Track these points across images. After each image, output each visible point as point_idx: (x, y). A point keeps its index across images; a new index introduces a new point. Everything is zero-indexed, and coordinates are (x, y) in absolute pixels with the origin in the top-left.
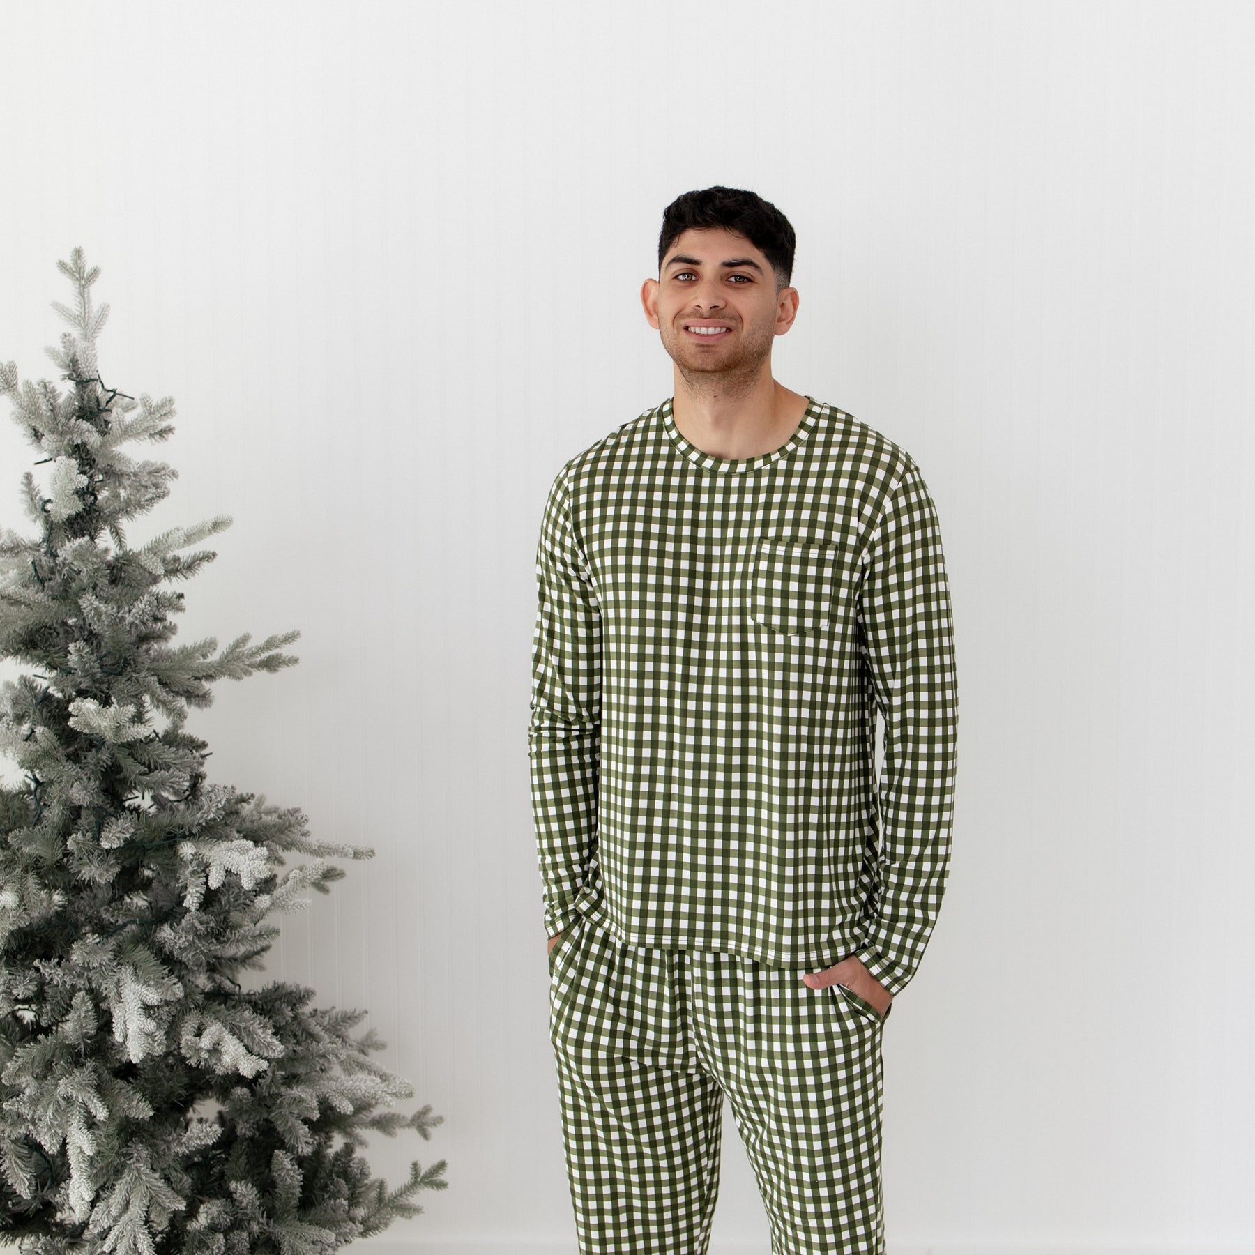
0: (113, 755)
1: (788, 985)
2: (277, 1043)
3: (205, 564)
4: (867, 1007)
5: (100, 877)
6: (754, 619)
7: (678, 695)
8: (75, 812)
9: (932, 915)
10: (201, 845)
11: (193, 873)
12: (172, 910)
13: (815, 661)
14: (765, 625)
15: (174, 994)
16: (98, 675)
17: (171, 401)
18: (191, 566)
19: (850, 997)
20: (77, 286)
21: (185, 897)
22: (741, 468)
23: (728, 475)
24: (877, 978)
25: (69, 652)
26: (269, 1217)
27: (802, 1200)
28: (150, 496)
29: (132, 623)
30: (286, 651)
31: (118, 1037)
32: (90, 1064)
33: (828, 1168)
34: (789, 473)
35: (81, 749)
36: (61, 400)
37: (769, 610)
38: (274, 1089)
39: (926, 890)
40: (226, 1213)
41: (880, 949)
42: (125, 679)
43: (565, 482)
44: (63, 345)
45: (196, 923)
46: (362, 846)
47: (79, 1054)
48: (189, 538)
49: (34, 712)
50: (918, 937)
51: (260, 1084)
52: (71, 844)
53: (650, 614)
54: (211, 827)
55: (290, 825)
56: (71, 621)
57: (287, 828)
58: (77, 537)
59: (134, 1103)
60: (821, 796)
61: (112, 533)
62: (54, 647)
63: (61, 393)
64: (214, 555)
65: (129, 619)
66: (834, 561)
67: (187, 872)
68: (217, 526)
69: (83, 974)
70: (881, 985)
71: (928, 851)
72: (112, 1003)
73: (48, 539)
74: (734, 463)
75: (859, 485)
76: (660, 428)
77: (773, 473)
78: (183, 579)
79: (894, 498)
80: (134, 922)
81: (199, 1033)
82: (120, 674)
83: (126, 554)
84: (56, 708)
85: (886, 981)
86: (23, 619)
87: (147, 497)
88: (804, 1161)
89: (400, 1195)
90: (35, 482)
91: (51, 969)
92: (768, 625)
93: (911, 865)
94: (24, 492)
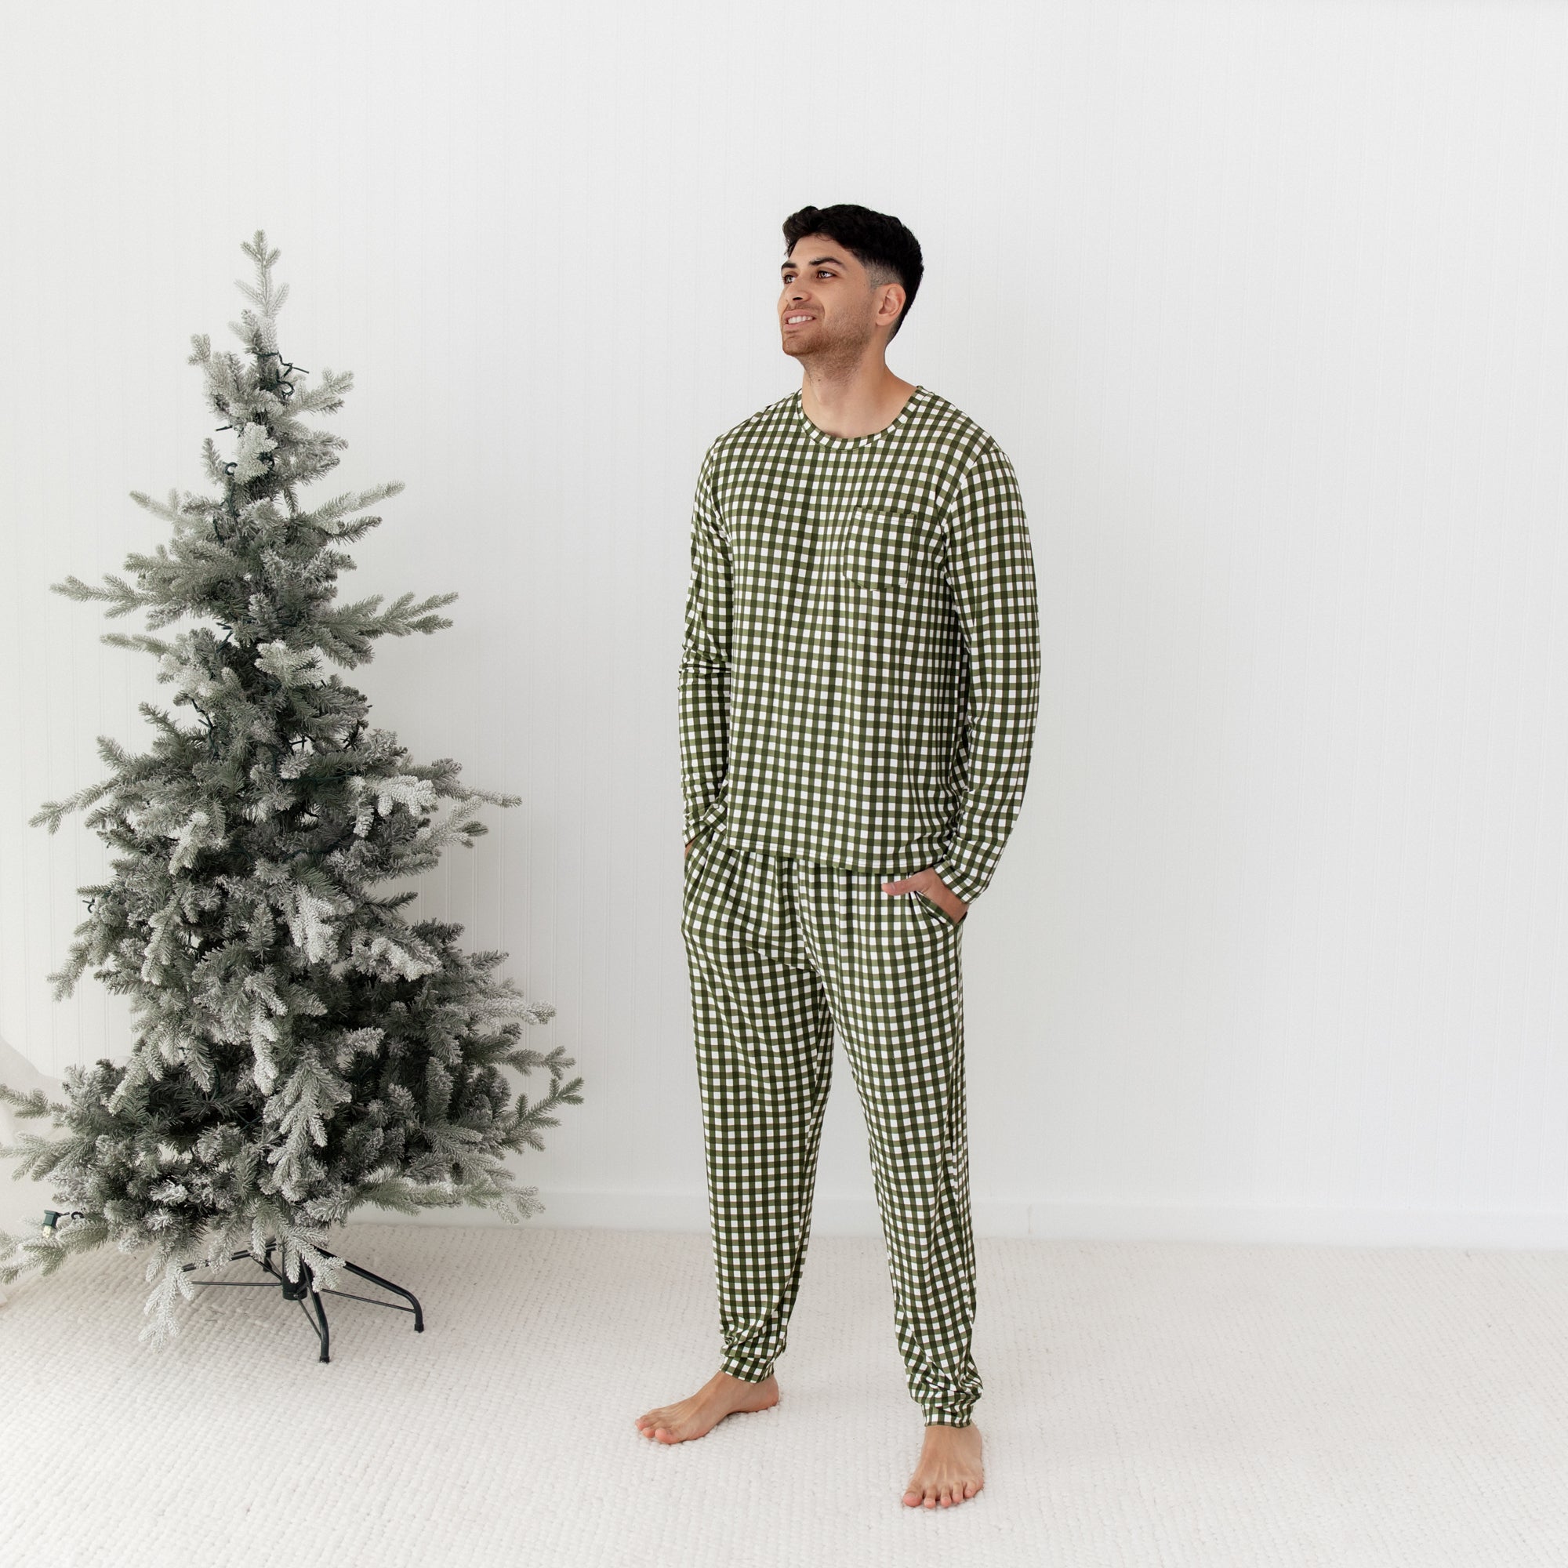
0: (288, 698)
1: (873, 888)
2: (436, 958)
3: (370, 528)
4: (939, 911)
5: (280, 804)
6: (845, 575)
7: (781, 637)
8: (253, 747)
9: (1001, 837)
10: (369, 781)
11: (362, 804)
12: (337, 843)
13: (895, 613)
14: (853, 580)
15: (345, 909)
16: (276, 626)
17: (351, 375)
18: (356, 531)
19: (924, 902)
20: (260, 266)
21: (354, 826)
22: (850, 445)
23: (839, 452)
24: (949, 887)
25: (249, 603)
26: (421, 1122)
27: (881, 1075)
28: (326, 462)
29: (307, 579)
30: (441, 613)
31: (298, 943)
32: (269, 969)
33: (903, 1046)
34: (885, 451)
35: (257, 693)
36: (244, 372)
37: (856, 568)
38: (428, 1005)
39: (997, 816)
40: (385, 1111)
41: (954, 862)
42: (300, 630)
43: (712, 453)
44: (244, 320)
45: (364, 850)
46: (511, 794)
47: (258, 961)
48: (364, 501)
49: (216, 658)
50: (987, 854)
51: (415, 1003)
52: (253, 774)
53: (763, 567)
54: (377, 767)
55: (445, 772)
56: (248, 577)
57: (442, 775)
58: (256, 499)
59: (310, 1002)
60: (901, 730)
61: (285, 497)
62: (234, 598)
63: (243, 366)
64: (380, 520)
65: (305, 574)
66: (913, 528)
67: (357, 804)
68: (391, 490)
69: (262, 892)
70: (953, 893)
71: (1001, 782)
72: (289, 918)
73: (230, 501)
74: (845, 441)
75: (940, 464)
76: (793, 409)
77: (873, 451)
78: (350, 541)
79: (970, 475)
80: (304, 851)
81: (367, 944)
82: (295, 625)
83: (300, 516)
84: (234, 655)
85: (957, 890)
86: (208, 572)
87: (322, 463)
88: (883, 1041)
89: (540, 1109)
90: (215, 448)
91: (234, 885)
92: (855, 581)
93: (985, 793)
94: (204, 456)
